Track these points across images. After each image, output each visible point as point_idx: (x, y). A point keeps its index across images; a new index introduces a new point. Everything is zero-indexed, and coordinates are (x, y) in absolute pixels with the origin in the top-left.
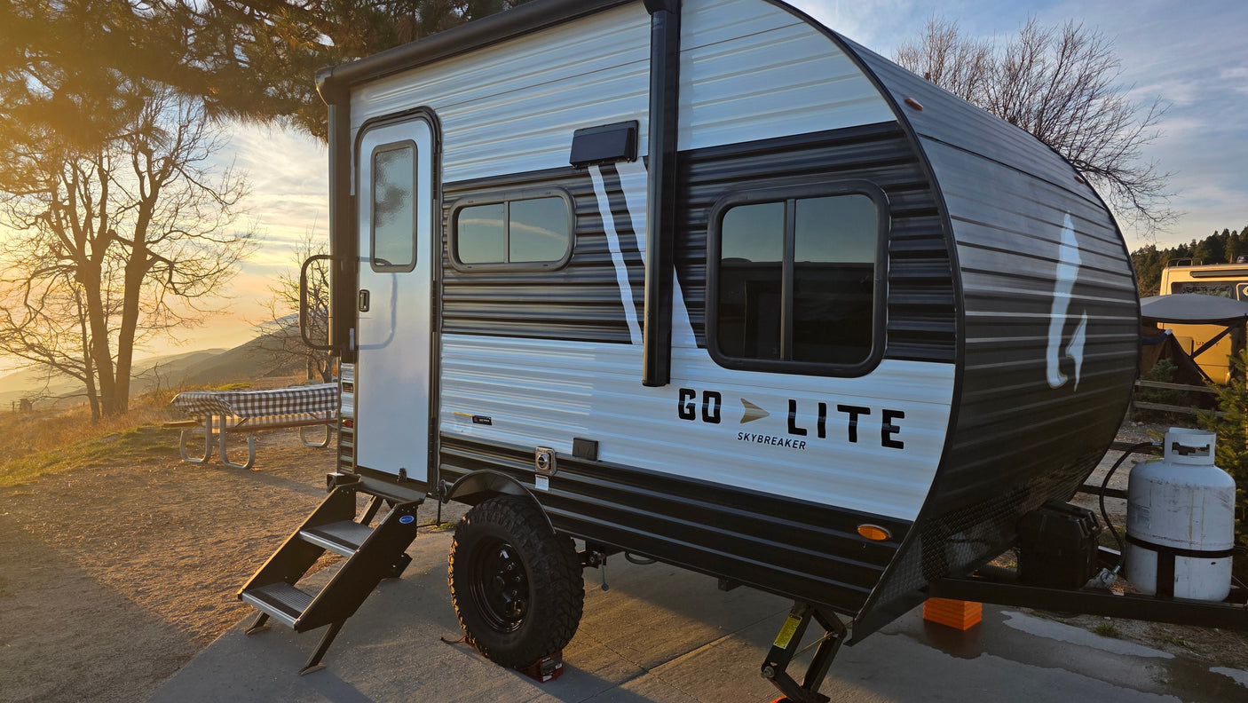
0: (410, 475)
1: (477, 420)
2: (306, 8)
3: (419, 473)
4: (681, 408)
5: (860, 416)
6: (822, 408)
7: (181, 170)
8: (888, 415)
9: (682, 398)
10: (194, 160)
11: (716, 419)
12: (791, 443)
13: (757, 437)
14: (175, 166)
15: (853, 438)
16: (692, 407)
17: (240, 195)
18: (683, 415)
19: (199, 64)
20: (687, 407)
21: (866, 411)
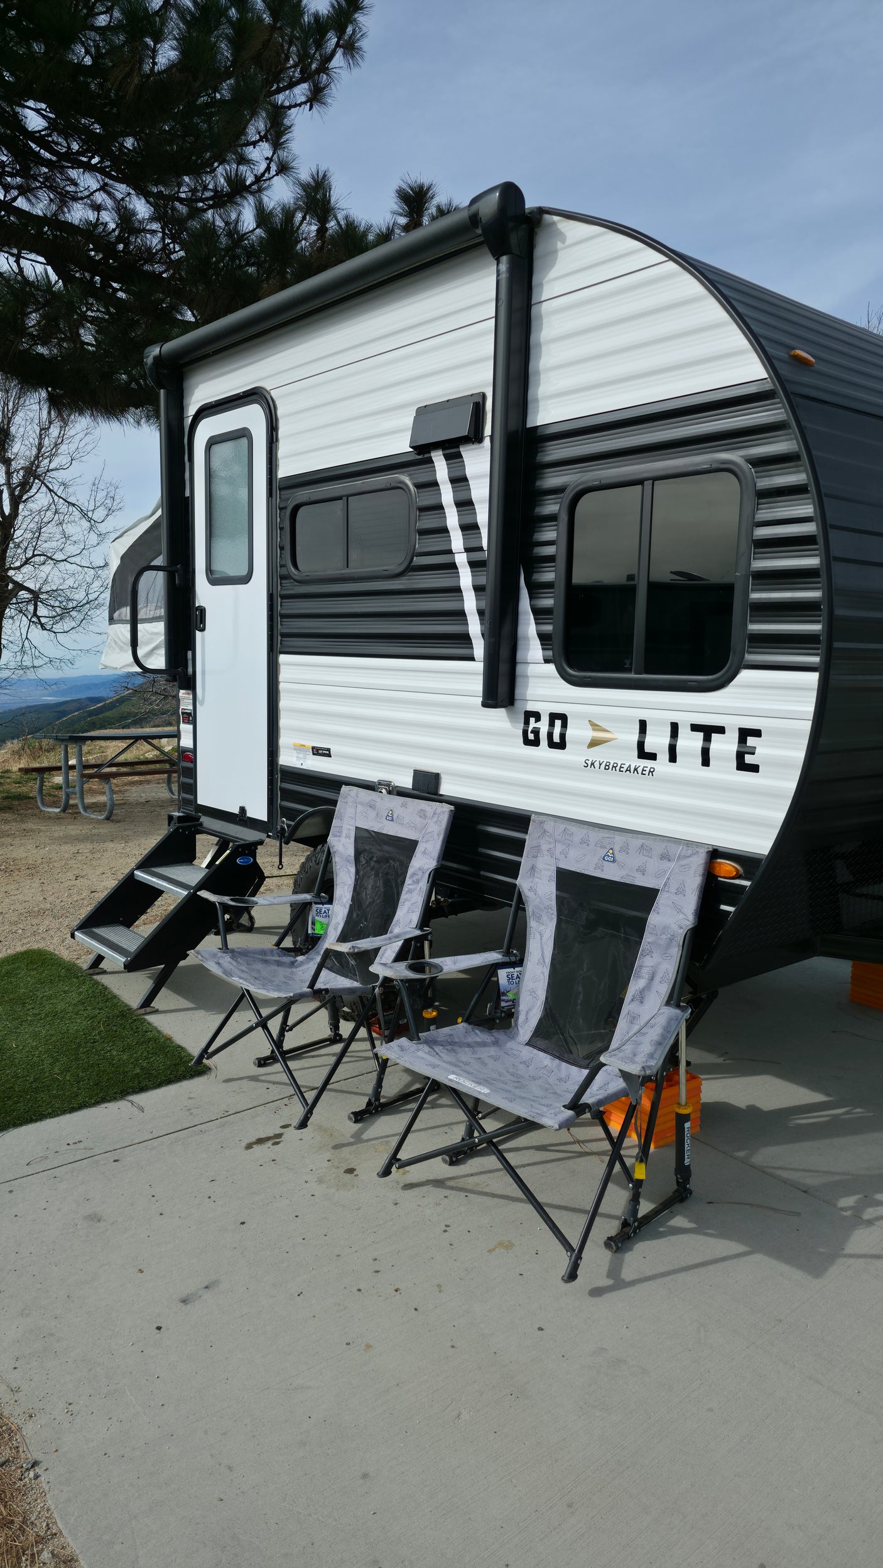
0: (250, 814)
1: (317, 751)
2: (164, 275)
3: (259, 811)
4: (525, 733)
5: (714, 736)
6: (675, 728)
7: (43, 483)
8: (745, 734)
9: (527, 723)
10: (56, 469)
11: (562, 745)
12: (640, 770)
13: (604, 763)
14: (37, 477)
15: (706, 762)
16: (536, 732)
17: (110, 511)
18: (527, 742)
19: (41, 349)
20: (531, 732)
21: (721, 730)
